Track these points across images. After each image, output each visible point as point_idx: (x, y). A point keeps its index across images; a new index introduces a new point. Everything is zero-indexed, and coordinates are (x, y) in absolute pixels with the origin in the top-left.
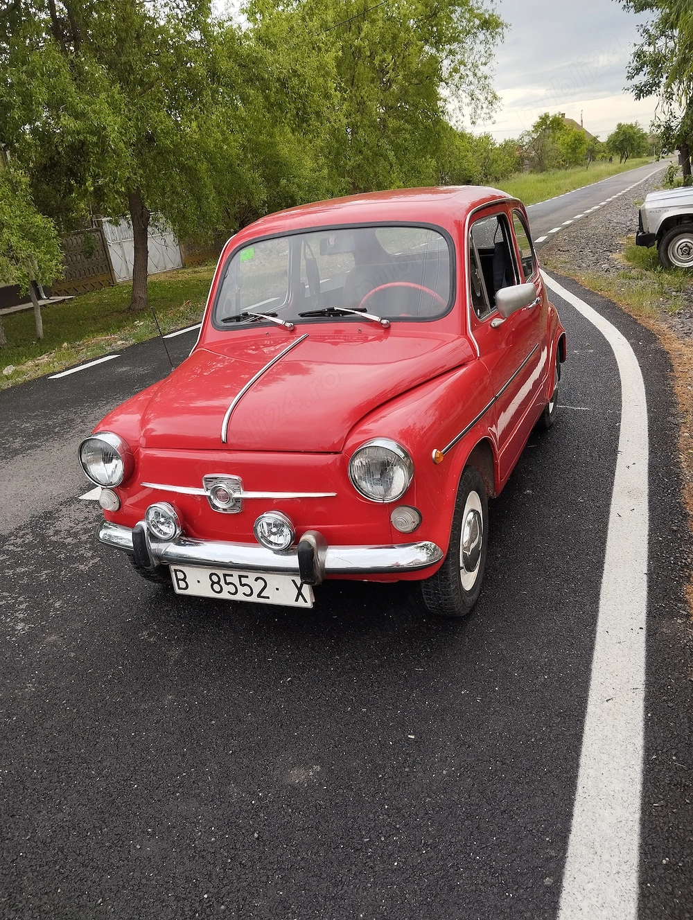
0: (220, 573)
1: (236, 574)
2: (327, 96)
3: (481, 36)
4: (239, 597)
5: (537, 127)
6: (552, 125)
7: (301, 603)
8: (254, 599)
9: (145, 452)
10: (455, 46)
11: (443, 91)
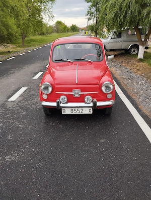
0: (73, 109)
1: (77, 109)
2: (23, 12)
3: (50, 3)
4: (77, 113)
5: (56, 23)
6: (59, 23)
7: (90, 113)
8: (80, 113)
9: (56, 86)
10: (44, 4)
11: (42, 14)
